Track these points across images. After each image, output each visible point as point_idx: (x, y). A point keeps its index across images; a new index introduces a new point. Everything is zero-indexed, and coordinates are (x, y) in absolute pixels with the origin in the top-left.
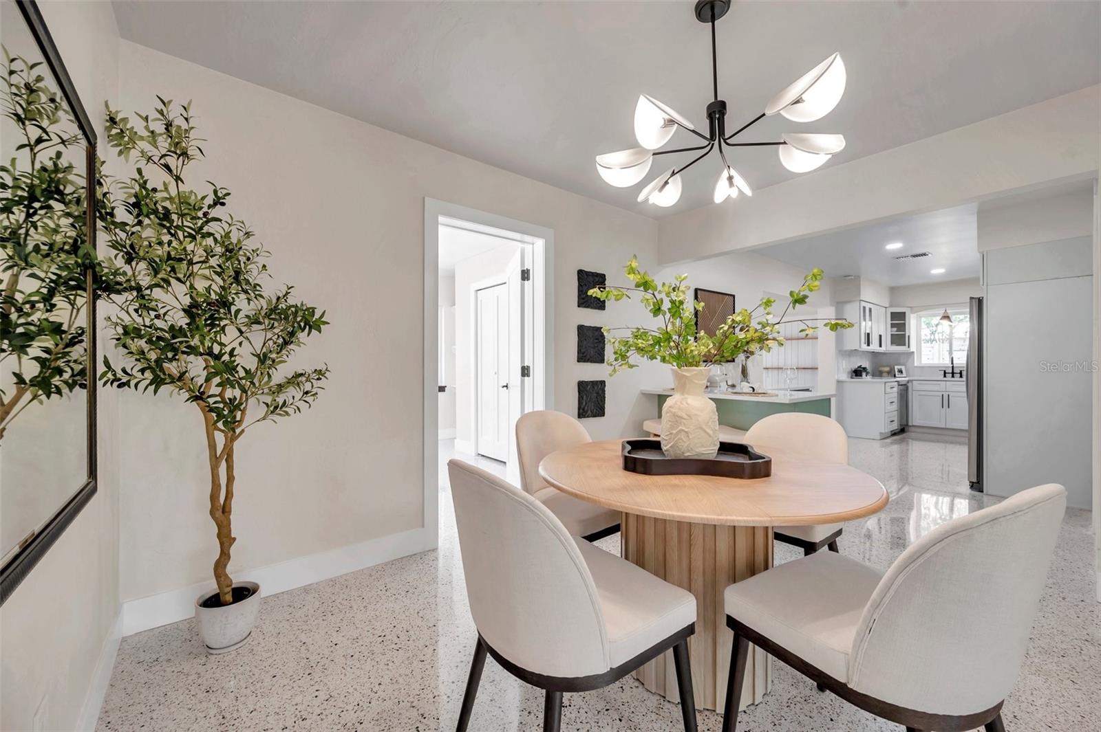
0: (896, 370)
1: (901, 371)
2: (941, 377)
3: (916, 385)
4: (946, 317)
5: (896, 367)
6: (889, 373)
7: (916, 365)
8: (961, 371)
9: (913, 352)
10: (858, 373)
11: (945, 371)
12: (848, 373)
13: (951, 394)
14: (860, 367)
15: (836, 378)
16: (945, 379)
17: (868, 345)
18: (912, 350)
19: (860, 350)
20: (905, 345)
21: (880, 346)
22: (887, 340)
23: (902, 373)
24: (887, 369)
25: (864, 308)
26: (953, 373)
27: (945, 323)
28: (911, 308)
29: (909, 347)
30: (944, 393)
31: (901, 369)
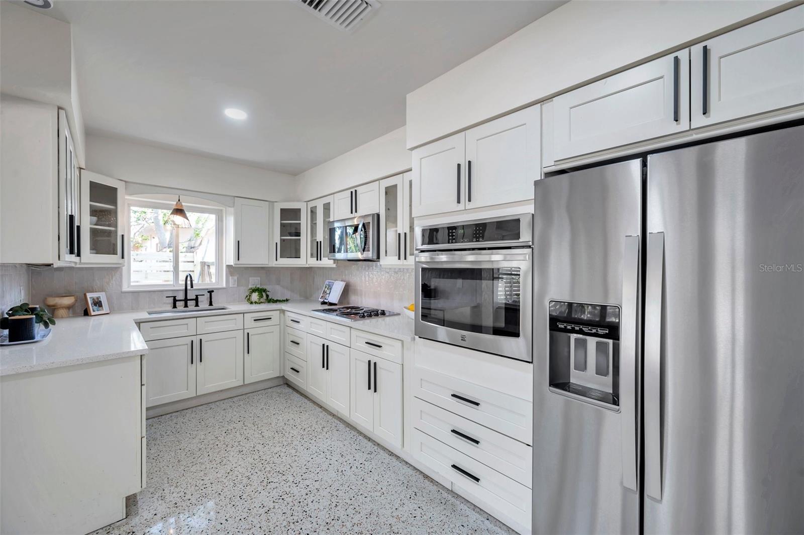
1: (98, 303)
2: (170, 307)
4: (179, 211)
5: (89, 295)
6: (72, 307)
7: (124, 290)
8: (197, 296)
11: (175, 297)
13: (204, 338)
16: (175, 310)
18: (125, 263)
19: (59, 264)
20: (114, 252)
21: (78, 254)
23: (102, 306)
24: (66, 301)
26: (186, 300)
27: (178, 219)
28: (126, 182)
29: (123, 257)
30: (193, 338)
31: (98, 298)
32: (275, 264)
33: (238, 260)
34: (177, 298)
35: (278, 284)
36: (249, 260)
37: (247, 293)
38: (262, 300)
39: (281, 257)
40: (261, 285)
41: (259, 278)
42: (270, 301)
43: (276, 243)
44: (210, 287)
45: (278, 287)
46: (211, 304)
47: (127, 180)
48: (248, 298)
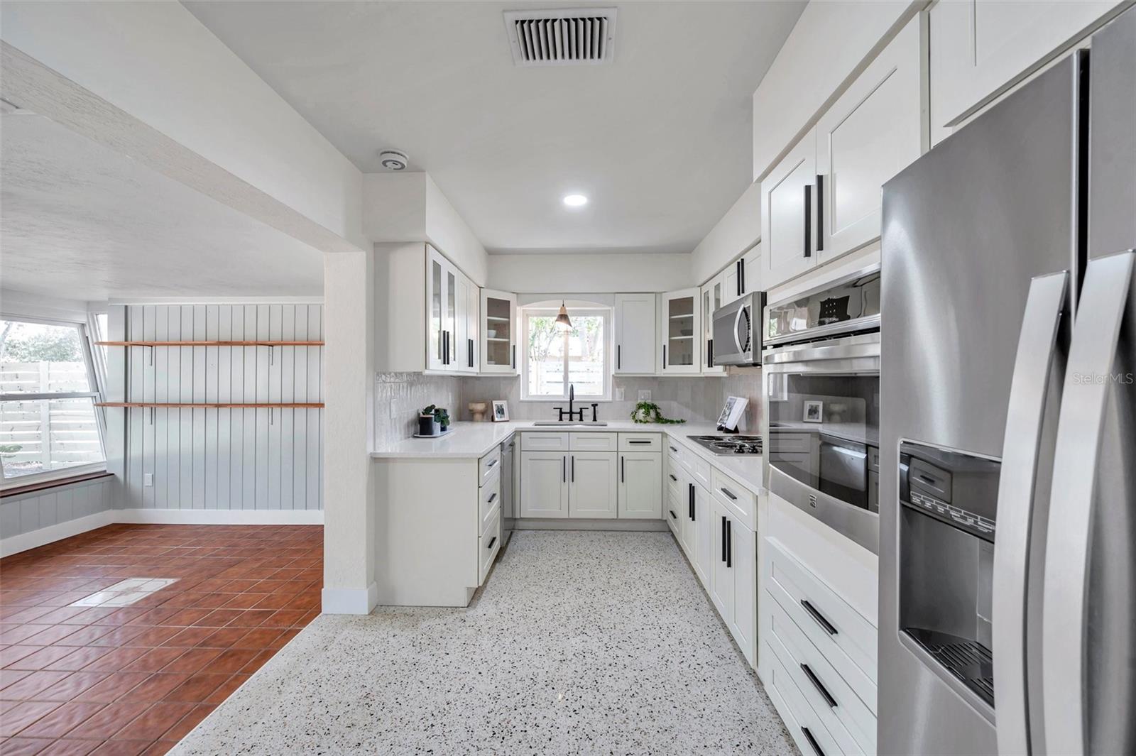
0: (495, 409)
1: (501, 411)
2: (556, 420)
3: (527, 442)
4: (563, 317)
5: (495, 403)
6: (483, 413)
7: (521, 399)
8: (581, 409)
9: (519, 375)
10: (424, 425)
11: (561, 409)
12: (408, 425)
13: (576, 456)
14: (428, 410)
15: (370, 449)
17: (446, 361)
18: (518, 373)
19: (427, 372)
20: (509, 362)
21: (471, 364)
22: (481, 352)
23: (503, 413)
24: (480, 407)
25: (437, 268)
26: (571, 413)
27: (562, 326)
28: (517, 294)
29: (515, 367)
30: (566, 454)
31: (501, 406)
32: (664, 374)
33: (619, 368)
34: (563, 411)
35: (676, 400)
36: (630, 369)
37: (634, 409)
38: (648, 419)
39: (669, 364)
40: (652, 400)
41: (650, 392)
42: (659, 419)
43: (664, 346)
44: (595, 400)
45: (674, 404)
46: (595, 419)
47: (518, 290)
48: (634, 415)
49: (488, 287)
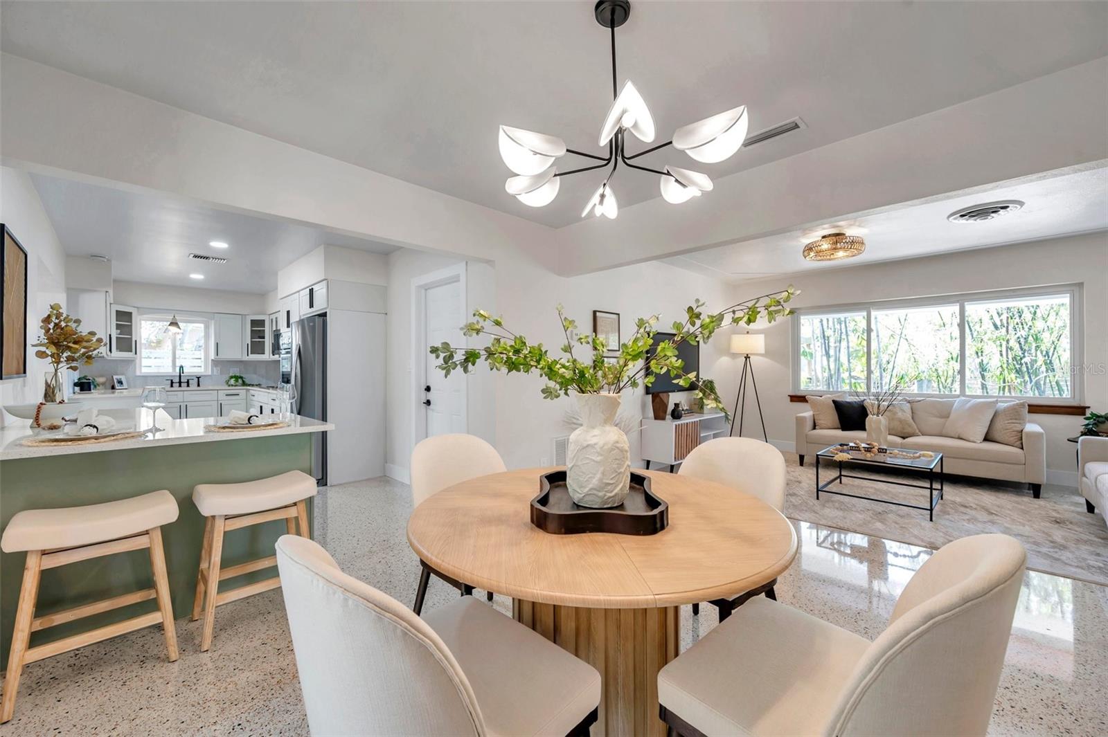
0: (115, 381)
1: (120, 382)
2: (168, 388)
4: (174, 324)
5: (115, 377)
6: (105, 384)
7: (138, 374)
8: (188, 380)
9: (139, 359)
10: (84, 386)
11: (172, 380)
13: (189, 404)
16: (172, 389)
18: (137, 358)
20: (131, 351)
21: (110, 351)
23: (123, 384)
24: (102, 380)
26: (180, 382)
27: (173, 329)
28: (137, 308)
29: (136, 354)
30: (182, 404)
31: (120, 379)
32: (247, 359)
33: (217, 355)
34: (174, 381)
35: (256, 374)
36: (224, 355)
37: (228, 379)
38: (237, 384)
39: (251, 354)
40: (240, 374)
41: (238, 369)
42: (244, 384)
43: (248, 345)
44: (199, 375)
45: (255, 376)
46: (199, 385)
47: (139, 306)
48: (227, 382)
49: (115, 303)
